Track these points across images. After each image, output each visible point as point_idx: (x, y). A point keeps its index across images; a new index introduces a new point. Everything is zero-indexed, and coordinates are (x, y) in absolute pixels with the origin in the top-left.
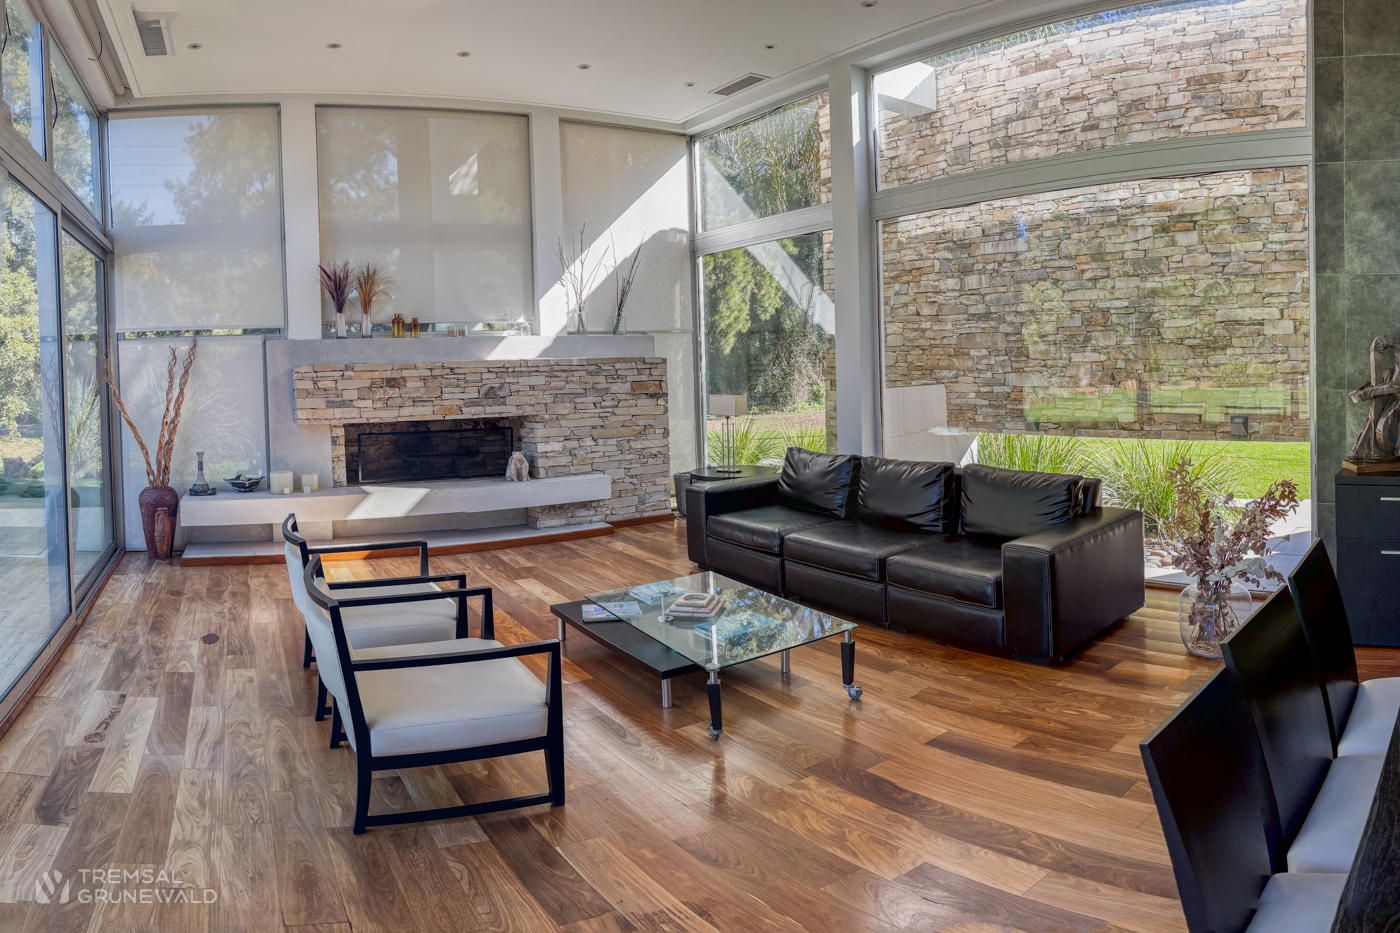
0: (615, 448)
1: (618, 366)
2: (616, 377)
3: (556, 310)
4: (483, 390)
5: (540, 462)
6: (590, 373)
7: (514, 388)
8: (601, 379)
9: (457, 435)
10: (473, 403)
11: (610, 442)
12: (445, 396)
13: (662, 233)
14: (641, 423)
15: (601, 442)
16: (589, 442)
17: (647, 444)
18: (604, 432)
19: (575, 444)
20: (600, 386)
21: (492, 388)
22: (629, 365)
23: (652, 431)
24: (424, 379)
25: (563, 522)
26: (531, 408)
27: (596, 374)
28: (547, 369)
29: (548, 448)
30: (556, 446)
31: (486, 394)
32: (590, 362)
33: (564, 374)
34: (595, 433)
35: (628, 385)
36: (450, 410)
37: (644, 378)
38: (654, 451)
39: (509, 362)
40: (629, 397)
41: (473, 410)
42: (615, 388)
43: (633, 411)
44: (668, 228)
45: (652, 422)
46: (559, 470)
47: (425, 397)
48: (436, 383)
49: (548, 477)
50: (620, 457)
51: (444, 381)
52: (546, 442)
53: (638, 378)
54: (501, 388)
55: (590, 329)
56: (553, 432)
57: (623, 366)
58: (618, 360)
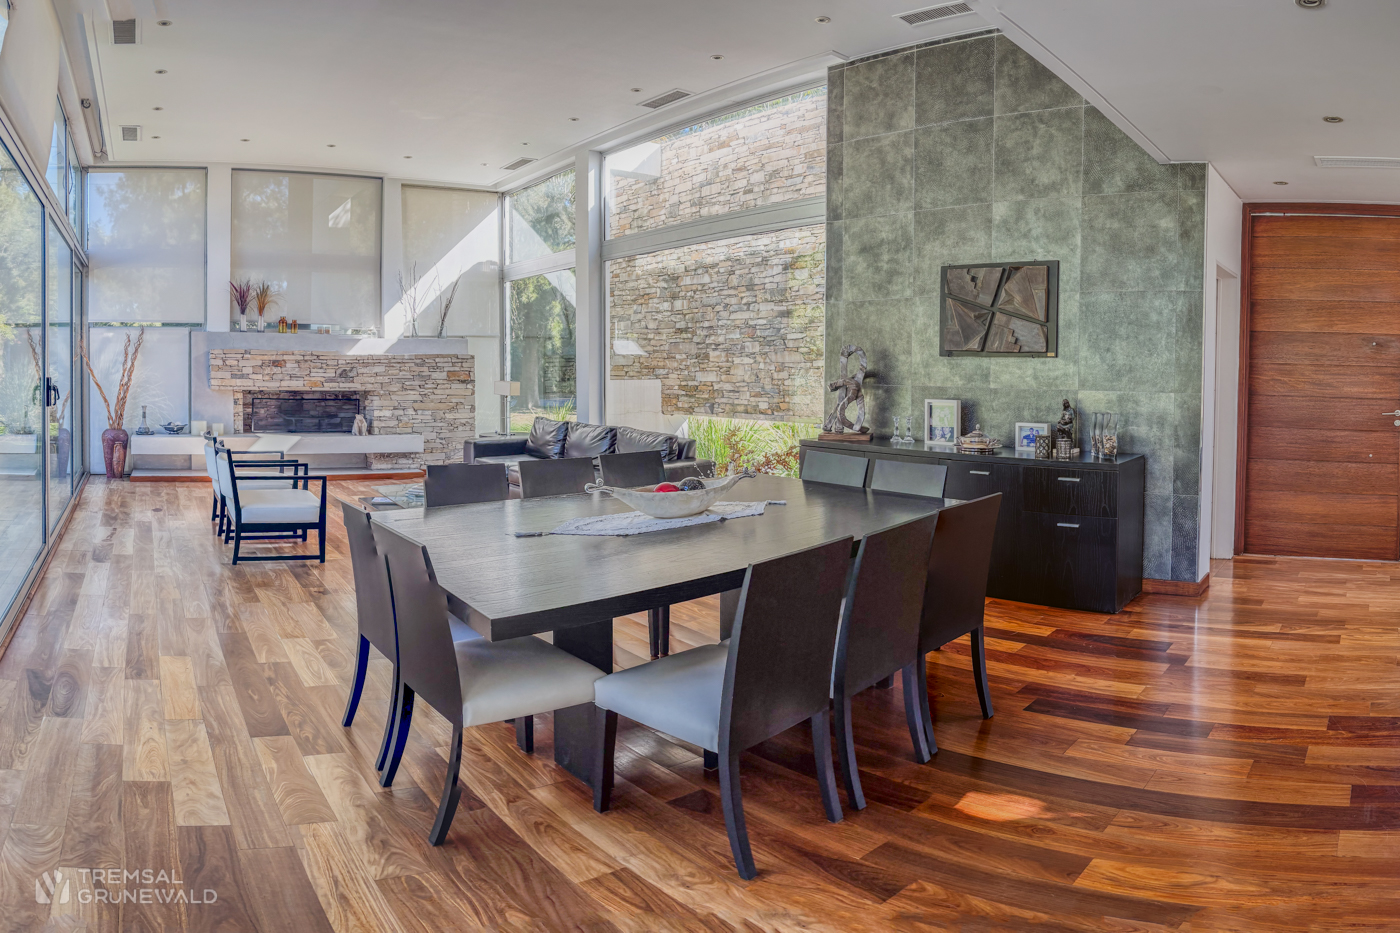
0: (430, 418)
1: (437, 360)
2: (436, 368)
3: (397, 322)
4: (339, 372)
5: (376, 424)
6: (417, 365)
7: (360, 371)
8: (425, 369)
9: (323, 404)
10: (331, 380)
11: (426, 413)
12: (312, 374)
13: (480, 264)
14: (454, 400)
15: (420, 412)
16: (411, 412)
17: (457, 416)
18: (422, 405)
19: (401, 412)
20: (424, 374)
21: (345, 370)
22: (446, 360)
23: (462, 406)
24: (298, 362)
25: (390, 466)
26: (371, 386)
27: (422, 365)
28: (389, 362)
29: (381, 414)
30: (388, 413)
31: (341, 375)
32: (417, 357)
33: (399, 365)
34: (416, 406)
35: (445, 373)
36: (316, 385)
37: (457, 369)
38: (463, 421)
39: (361, 356)
40: (445, 382)
41: (331, 385)
42: (435, 375)
43: (448, 392)
44: (484, 260)
45: (462, 401)
46: (389, 430)
47: (298, 374)
48: (307, 365)
49: (380, 434)
50: (433, 424)
51: (312, 364)
52: (379, 409)
53: (452, 369)
54: (351, 371)
55: (420, 334)
56: (386, 403)
57: (442, 360)
58: (438, 356)
